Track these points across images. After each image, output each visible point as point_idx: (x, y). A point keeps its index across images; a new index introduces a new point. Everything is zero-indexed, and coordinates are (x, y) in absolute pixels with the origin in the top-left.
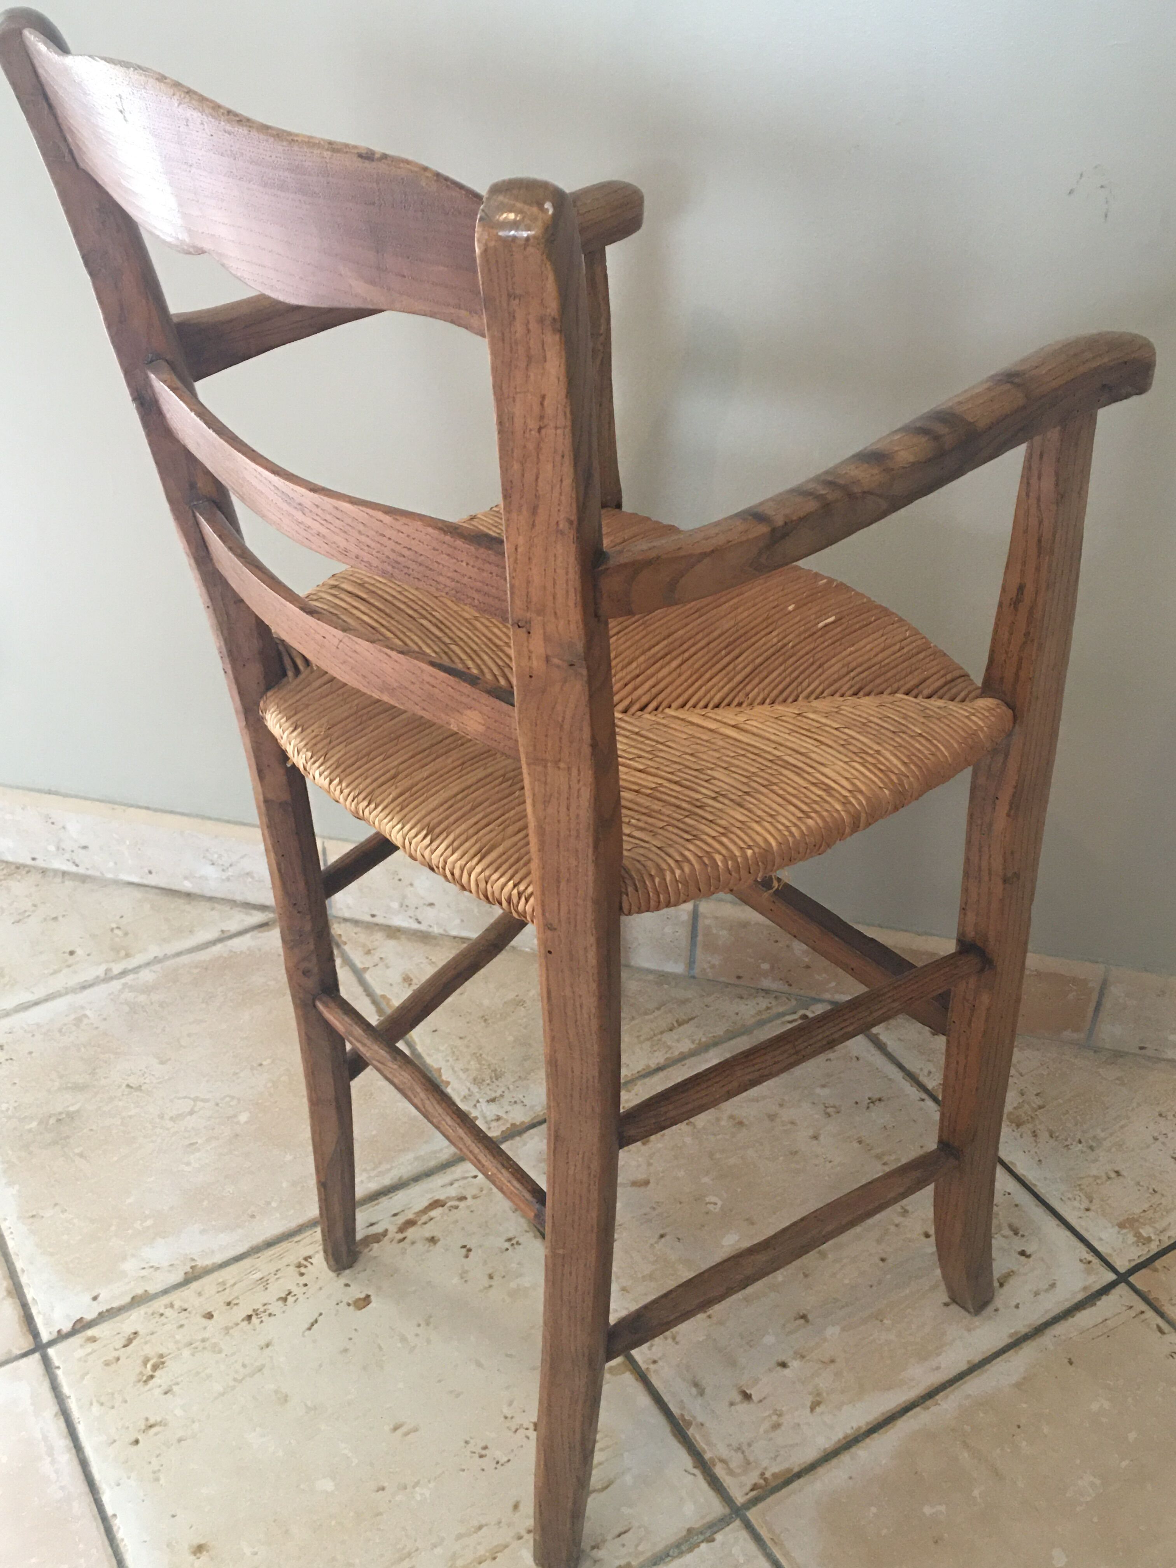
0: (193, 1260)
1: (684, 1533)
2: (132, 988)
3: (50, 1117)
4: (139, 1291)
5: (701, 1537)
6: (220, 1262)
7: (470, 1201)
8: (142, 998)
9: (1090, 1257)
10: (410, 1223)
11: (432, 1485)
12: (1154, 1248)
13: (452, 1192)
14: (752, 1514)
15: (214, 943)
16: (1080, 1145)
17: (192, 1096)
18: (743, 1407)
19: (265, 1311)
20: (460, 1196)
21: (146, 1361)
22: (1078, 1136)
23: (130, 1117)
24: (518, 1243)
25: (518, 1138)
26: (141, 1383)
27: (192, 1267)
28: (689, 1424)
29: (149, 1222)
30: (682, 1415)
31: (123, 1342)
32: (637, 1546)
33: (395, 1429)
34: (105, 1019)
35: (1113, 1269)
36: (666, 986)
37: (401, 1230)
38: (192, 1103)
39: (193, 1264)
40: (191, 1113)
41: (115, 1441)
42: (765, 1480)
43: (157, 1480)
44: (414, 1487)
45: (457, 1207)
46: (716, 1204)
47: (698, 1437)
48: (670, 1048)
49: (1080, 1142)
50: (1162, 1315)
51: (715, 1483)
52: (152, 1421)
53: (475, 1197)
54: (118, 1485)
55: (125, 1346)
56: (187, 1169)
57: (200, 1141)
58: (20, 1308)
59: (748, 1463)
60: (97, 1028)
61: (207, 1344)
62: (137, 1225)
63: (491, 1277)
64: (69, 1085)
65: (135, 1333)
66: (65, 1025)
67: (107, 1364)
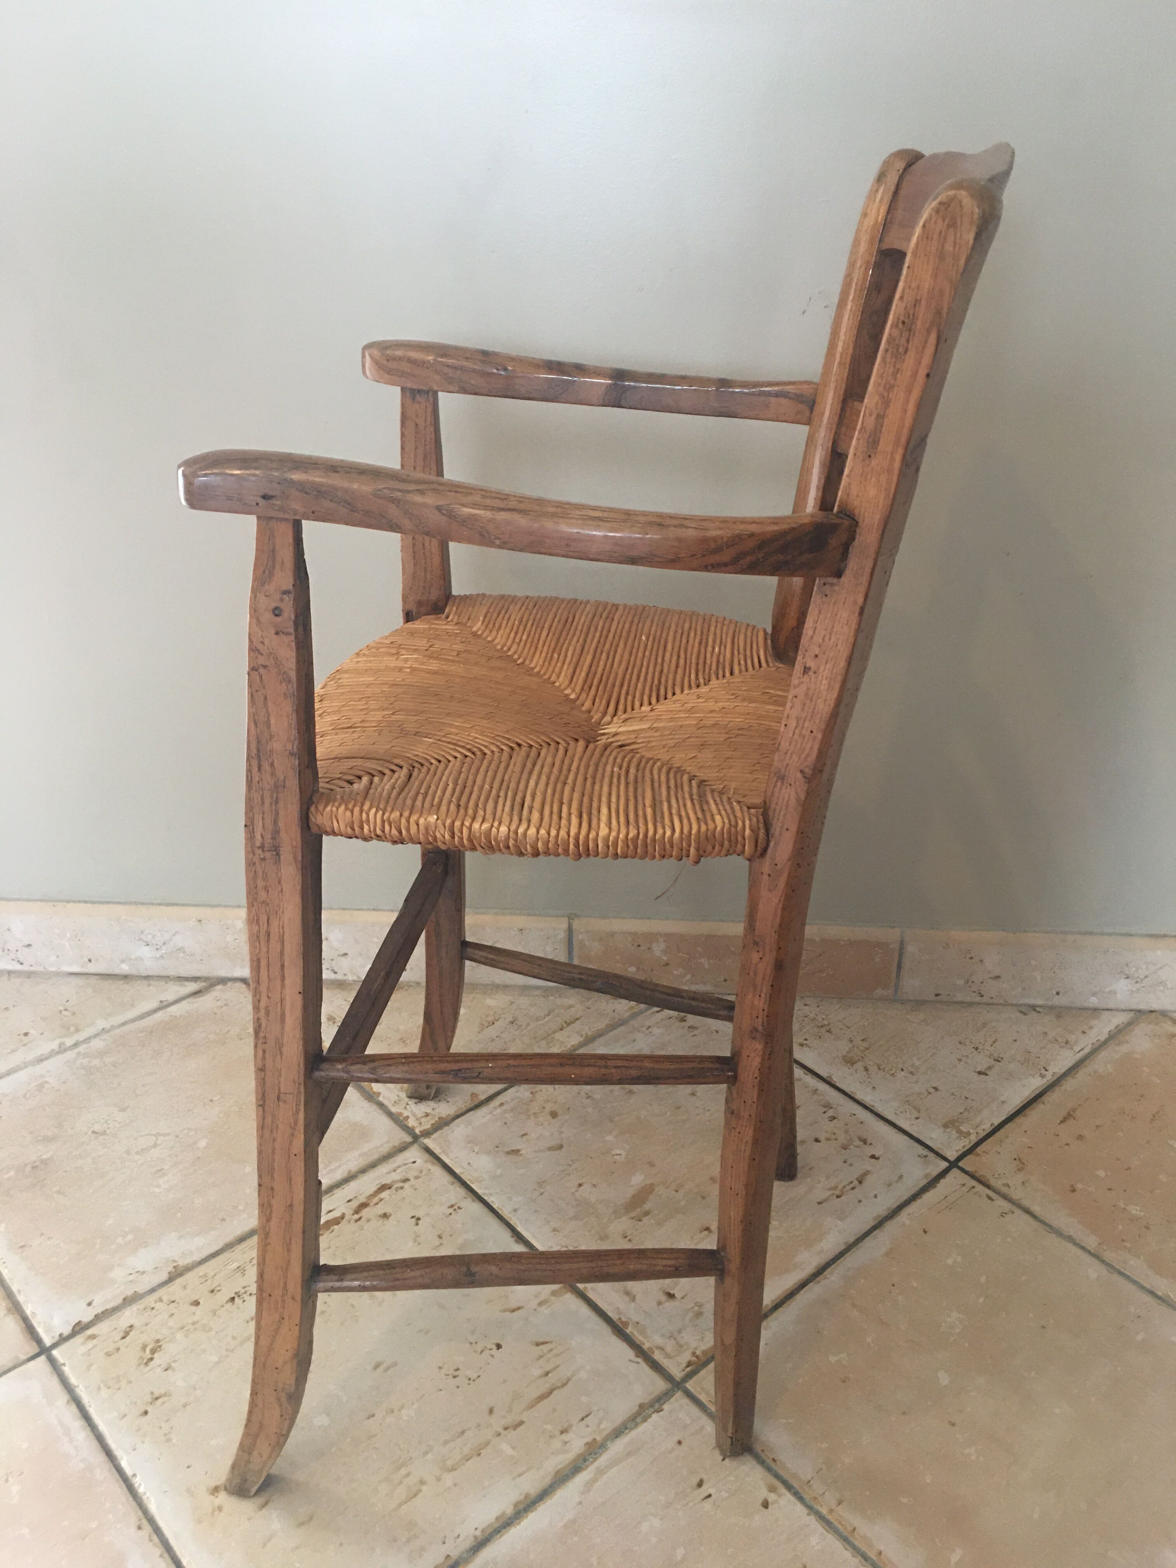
0: (174, 1261)
1: (637, 1408)
2: (86, 1055)
3: (26, 1165)
4: (129, 1293)
5: (652, 1410)
6: (199, 1260)
7: (413, 1182)
8: (96, 1062)
9: (925, 1152)
10: (364, 1205)
11: (415, 1407)
12: (974, 1139)
13: (396, 1176)
14: (689, 1385)
15: (155, 1011)
16: (903, 1073)
17: (154, 1132)
18: (669, 1305)
19: (245, 1292)
20: (403, 1178)
21: (144, 1348)
22: (900, 1066)
23: (99, 1156)
24: (459, 1208)
25: (446, 1128)
26: (143, 1366)
27: (174, 1267)
28: (626, 1324)
29: (130, 1237)
30: (620, 1319)
31: (122, 1334)
32: (599, 1425)
33: (376, 1367)
34: (65, 1082)
35: (945, 1159)
36: (552, 998)
37: (357, 1211)
38: (154, 1138)
39: (175, 1264)
40: (155, 1146)
41: (125, 1415)
42: (697, 1357)
43: (169, 1440)
44: (400, 1410)
45: (402, 1188)
46: (620, 1155)
47: (636, 1333)
48: (562, 1043)
49: (902, 1070)
50: (989, 1187)
51: (656, 1366)
52: (156, 1394)
53: (417, 1178)
54: (134, 1450)
55: (123, 1338)
56: (157, 1190)
57: (165, 1167)
58: (21, 1321)
59: (681, 1346)
60: (59, 1090)
61: (197, 1325)
62: (120, 1240)
63: (440, 1237)
64: (40, 1138)
65: (131, 1326)
66: (28, 1091)
67: (108, 1354)
